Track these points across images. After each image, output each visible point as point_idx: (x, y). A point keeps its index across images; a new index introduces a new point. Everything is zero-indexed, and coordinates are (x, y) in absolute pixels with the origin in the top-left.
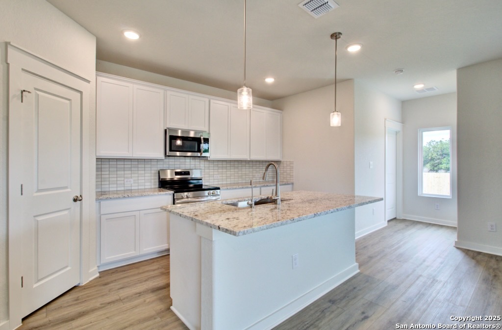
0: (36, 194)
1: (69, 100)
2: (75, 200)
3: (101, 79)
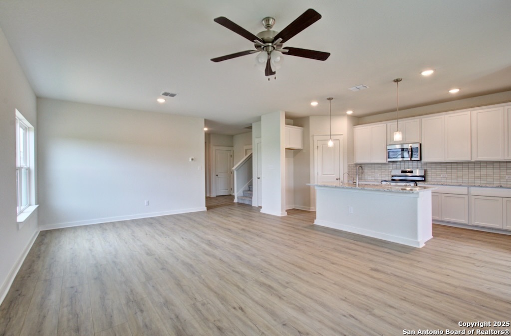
0: (323, 176)
2: (338, 179)
3: (356, 129)
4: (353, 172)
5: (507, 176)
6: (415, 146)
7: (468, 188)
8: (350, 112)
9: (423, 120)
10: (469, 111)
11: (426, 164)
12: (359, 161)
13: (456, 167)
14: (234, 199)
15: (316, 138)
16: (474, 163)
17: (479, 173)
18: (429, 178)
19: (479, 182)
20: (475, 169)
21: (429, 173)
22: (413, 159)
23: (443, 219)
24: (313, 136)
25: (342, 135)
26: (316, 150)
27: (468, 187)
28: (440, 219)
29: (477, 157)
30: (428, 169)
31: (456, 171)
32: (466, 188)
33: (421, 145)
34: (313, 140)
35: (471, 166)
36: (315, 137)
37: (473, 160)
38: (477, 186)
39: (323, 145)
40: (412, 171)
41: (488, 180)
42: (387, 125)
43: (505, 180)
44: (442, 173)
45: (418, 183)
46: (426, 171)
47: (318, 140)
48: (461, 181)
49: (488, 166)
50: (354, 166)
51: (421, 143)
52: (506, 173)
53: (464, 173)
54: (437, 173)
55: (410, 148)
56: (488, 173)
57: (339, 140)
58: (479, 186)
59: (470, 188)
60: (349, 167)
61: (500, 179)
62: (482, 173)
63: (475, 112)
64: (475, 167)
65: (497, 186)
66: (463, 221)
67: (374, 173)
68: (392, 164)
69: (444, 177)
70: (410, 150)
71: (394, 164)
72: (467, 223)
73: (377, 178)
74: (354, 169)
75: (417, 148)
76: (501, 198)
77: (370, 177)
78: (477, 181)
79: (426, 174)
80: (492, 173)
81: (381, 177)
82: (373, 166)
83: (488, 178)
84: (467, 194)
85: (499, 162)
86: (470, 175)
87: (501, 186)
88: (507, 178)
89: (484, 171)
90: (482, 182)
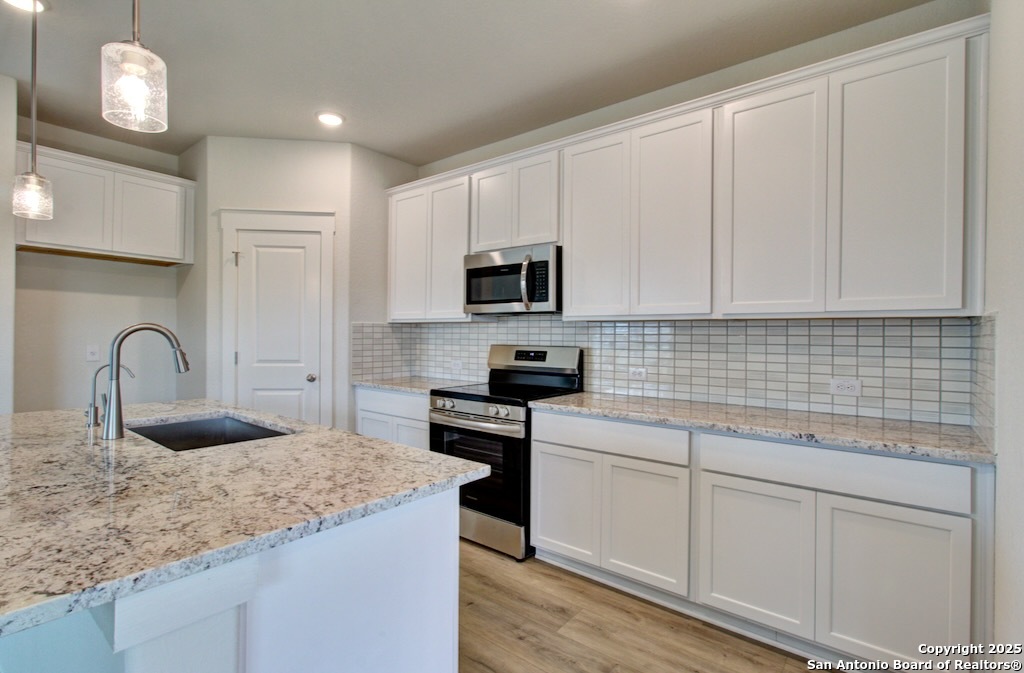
0: (256, 365)
1: (303, 247)
2: (312, 380)
3: (396, 197)
4: (379, 353)
5: (834, 382)
6: (537, 255)
7: (690, 433)
9: (568, 151)
10: (707, 105)
11: (589, 325)
12: (402, 314)
15: (229, 221)
16: (727, 323)
17: (742, 366)
18: (594, 381)
19: (742, 401)
20: (731, 348)
21: (595, 363)
22: (536, 307)
23: (605, 566)
24: (218, 214)
25: (332, 214)
26: (230, 267)
27: (692, 431)
28: (596, 563)
29: (732, 301)
30: (589, 345)
32: (687, 433)
33: (559, 250)
34: (221, 230)
35: (718, 335)
37: (717, 315)
38: (719, 432)
39: (260, 250)
40: (545, 353)
41: (770, 395)
42: (470, 179)
43: (828, 399)
44: (632, 361)
45: (531, 404)
46: (585, 353)
47: (238, 230)
48: (686, 397)
49: (770, 340)
50: (390, 330)
51: (559, 245)
52: (828, 369)
53: (695, 364)
54: (618, 361)
55: (525, 263)
56: (770, 367)
57: (319, 233)
58: (729, 429)
59: (695, 438)
60: (359, 336)
61: (809, 393)
62: (750, 366)
63: (728, 109)
64: (731, 339)
65: (796, 434)
66: (671, 580)
67: (449, 359)
68: (495, 325)
69: (637, 377)
70: (524, 272)
71: (501, 325)
72: (683, 592)
73: (457, 377)
74: (385, 341)
75: (545, 264)
76: (814, 493)
77: (441, 370)
78: (736, 398)
79: (586, 366)
80: (783, 368)
81: (466, 372)
82: (449, 330)
83: (771, 385)
84: (686, 463)
85: (808, 322)
86: (712, 373)
87: (812, 436)
88: (832, 390)
89: (756, 360)
90: (751, 402)
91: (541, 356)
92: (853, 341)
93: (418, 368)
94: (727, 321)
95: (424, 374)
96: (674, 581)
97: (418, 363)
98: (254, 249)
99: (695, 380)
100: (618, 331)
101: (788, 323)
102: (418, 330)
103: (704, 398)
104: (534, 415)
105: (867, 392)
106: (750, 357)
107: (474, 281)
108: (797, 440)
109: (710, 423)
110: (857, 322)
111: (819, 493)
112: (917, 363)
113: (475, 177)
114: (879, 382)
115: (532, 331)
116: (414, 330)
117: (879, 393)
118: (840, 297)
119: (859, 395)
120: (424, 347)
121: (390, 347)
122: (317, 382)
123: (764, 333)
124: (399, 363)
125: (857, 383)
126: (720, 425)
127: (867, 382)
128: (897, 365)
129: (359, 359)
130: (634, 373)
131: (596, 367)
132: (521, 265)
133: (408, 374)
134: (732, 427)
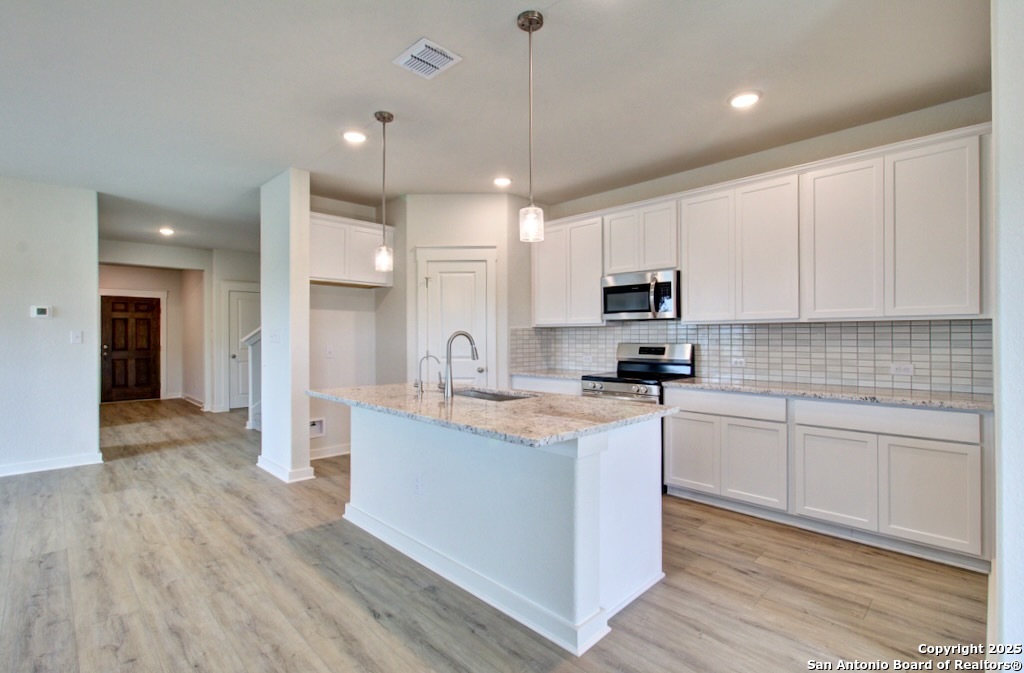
4: (527, 351)
5: (893, 366)
6: (662, 278)
7: (787, 400)
8: (502, 182)
9: (685, 202)
10: (794, 173)
11: (698, 328)
12: (543, 320)
13: (766, 337)
14: (248, 420)
15: (423, 255)
16: (809, 325)
17: (823, 356)
18: (703, 370)
19: (823, 381)
20: (813, 343)
21: (704, 355)
22: (660, 315)
23: (724, 494)
24: (415, 249)
25: (495, 247)
26: (422, 288)
27: (788, 398)
28: (717, 493)
29: (815, 309)
30: (700, 342)
31: (766, 348)
32: (784, 400)
33: (678, 274)
34: (416, 262)
35: (803, 334)
36: (419, 251)
37: (804, 319)
38: (809, 398)
39: (444, 275)
40: (664, 349)
41: (845, 376)
42: (603, 219)
43: (889, 378)
44: (734, 353)
45: (664, 384)
46: (696, 348)
47: (428, 262)
48: (779, 379)
49: (844, 336)
50: (533, 333)
51: (678, 269)
52: (889, 357)
53: (785, 355)
54: (723, 354)
55: (653, 284)
56: (845, 356)
57: (485, 261)
58: (815, 396)
59: (791, 403)
60: (514, 338)
61: (875, 374)
62: (828, 356)
63: (809, 176)
64: (813, 337)
65: (863, 397)
66: (774, 501)
67: (581, 354)
68: (620, 328)
69: (739, 365)
70: (652, 290)
71: (626, 328)
72: (783, 507)
73: (587, 368)
74: (531, 342)
75: (668, 284)
76: (875, 436)
77: (574, 363)
78: (818, 379)
79: (696, 358)
80: (855, 356)
81: (596, 364)
82: (580, 333)
83: (845, 369)
84: (784, 419)
85: (873, 324)
86: (799, 361)
87: (874, 398)
88: (892, 371)
89: (834, 351)
90: (829, 382)
91: (661, 351)
92: (907, 337)
93: (553, 363)
94: (810, 323)
95: (558, 367)
96: (776, 500)
97: (553, 358)
98: (439, 275)
99: (785, 367)
100: (722, 331)
101: (857, 325)
102: (553, 333)
103: (793, 380)
104: (667, 392)
105: (918, 372)
106: (828, 349)
107: (610, 296)
108: (863, 401)
109: (802, 392)
110: (910, 324)
111: (880, 436)
112: (954, 351)
113: (606, 218)
114: (927, 365)
115: (651, 332)
116: (550, 333)
117: (927, 373)
118: (895, 306)
119: (912, 374)
120: (558, 346)
121: (533, 346)
122: (484, 372)
123: (839, 331)
124: (539, 359)
125: (911, 366)
126: (809, 393)
127: (918, 365)
128: (940, 353)
129: (514, 356)
130: (736, 362)
131: (705, 358)
132: (649, 284)
133: (545, 367)
134: (818, 394)
